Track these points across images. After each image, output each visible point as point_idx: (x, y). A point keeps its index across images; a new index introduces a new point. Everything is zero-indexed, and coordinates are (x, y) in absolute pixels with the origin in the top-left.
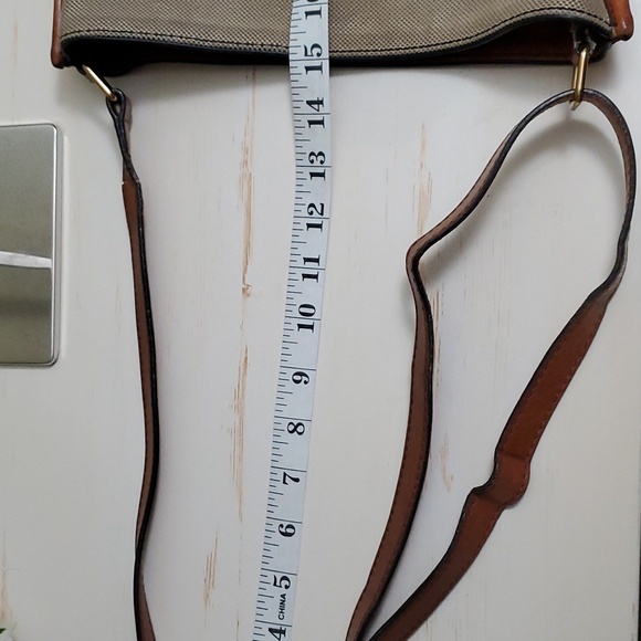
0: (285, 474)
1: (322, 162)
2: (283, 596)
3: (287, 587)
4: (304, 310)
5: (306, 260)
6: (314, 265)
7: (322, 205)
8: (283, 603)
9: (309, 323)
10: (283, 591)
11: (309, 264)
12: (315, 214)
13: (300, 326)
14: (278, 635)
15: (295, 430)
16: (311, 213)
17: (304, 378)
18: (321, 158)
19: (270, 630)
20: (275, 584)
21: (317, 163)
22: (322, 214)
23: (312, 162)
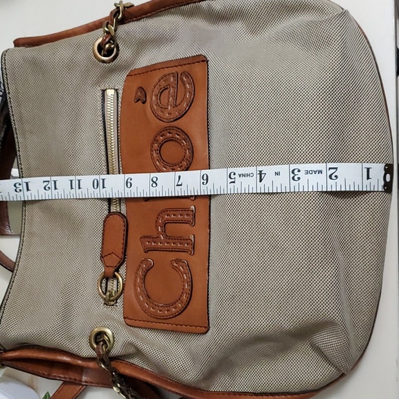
0: (177, 185)
1: (20, 184)
2: (240, 176)
3: (234, 174)
4: (96, 186)
5: (72, 188)
6: (73, 182)
7: (44, 182)
8: (244, 175)
9: (101, 181)
10: (237, 176)
11: (74, 187)
12: (49, 186)
13: (104, 187)
14: (263, 175)
15: (155, 182)
16: (49, 188)
17: (129, 181)
18: (17, 185)
19: (261, 181)
20: (234, 182)
21: (21, 187)
22: (48, 181)
23: (20, 190)
